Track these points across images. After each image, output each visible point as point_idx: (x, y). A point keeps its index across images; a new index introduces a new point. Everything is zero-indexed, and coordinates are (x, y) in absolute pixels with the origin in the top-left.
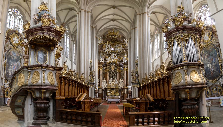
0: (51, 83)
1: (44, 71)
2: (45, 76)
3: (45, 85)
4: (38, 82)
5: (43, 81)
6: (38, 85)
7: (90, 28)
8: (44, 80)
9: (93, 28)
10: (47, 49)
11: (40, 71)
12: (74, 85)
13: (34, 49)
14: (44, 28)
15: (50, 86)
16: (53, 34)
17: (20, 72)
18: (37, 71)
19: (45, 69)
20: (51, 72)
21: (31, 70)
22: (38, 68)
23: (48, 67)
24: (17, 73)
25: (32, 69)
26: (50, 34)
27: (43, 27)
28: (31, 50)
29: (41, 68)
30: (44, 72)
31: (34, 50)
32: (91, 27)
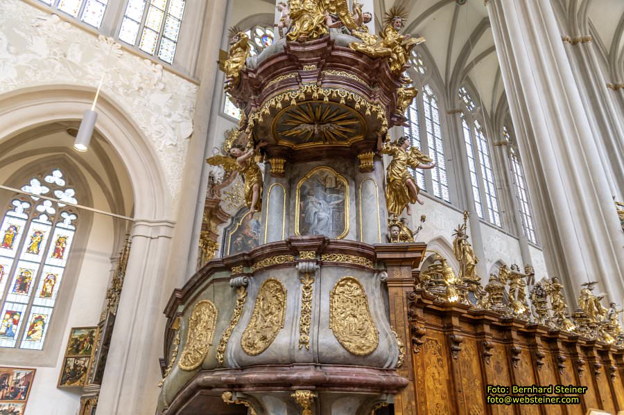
0: (352, 346)
1: (310, 273)
2: (313, 307)
3: (310, 357)
4: (270, 342)
5: (302, 331)
6: (275, 364)
7: (561, 48)
8: (305, 328)
9: (580, 44)
10: (343, 169)
11: (286, 278)
12: (542, 352)
13: (282, 175)
14: (300, 49)
15: (345, 363)
16: (350, 76)
17: (200, 292)
18: (275, 281)
19: (312, 265)
20: (354, 281)
21: (249, 275)
22: (276, 261)
23: (333, 250)
24: (183, 300)
25: (251, 270)
26: (334, 80)
27: (294, 45)
28: (269, 183)
29: (292, 258)
30: (308, 282)
31: (285, 181)
32: (569, 45)
